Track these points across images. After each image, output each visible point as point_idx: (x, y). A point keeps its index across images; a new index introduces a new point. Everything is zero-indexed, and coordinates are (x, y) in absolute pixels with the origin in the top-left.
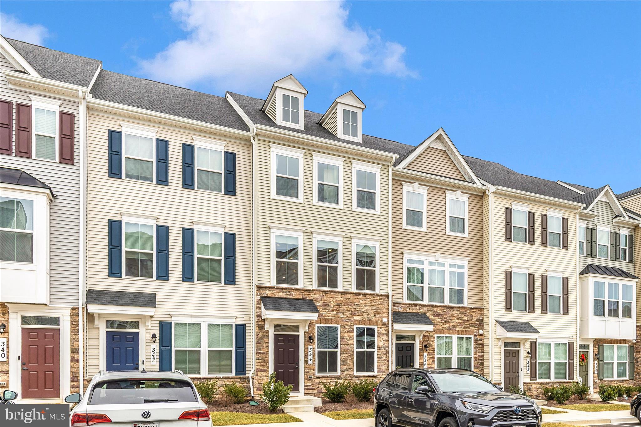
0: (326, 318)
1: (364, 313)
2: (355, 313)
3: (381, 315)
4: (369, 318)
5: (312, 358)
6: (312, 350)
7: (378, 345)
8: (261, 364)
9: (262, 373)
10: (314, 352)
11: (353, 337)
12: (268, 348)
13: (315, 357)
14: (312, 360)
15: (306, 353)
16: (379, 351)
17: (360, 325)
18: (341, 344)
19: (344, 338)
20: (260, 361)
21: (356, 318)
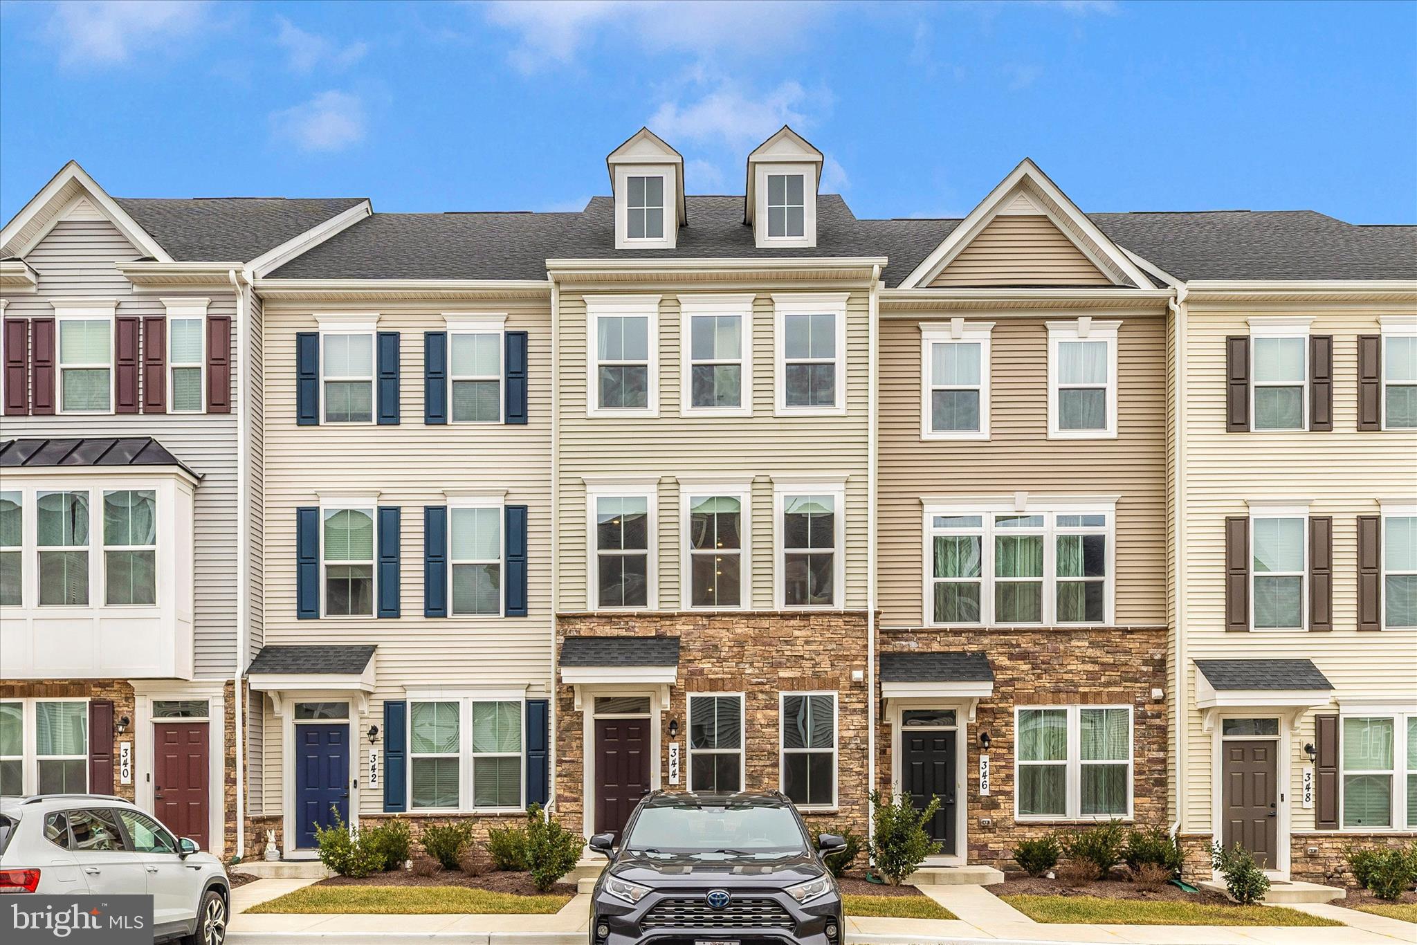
0: (710, 676)
1: (805, 662)
2: (780, 663)
3: (848, 663)
4: (818, 672)
5: (677, 772)
6: (677, 752)
7: (841, 738)
8: (566, 786)
9: (568, 805)
10: (683, 756)
11: (777, 720)
12: (583, 750)
13: (685, 769)
14: (677, 776)
15: (664, 760)
16: (842, 751)
17: (793, 689)
18: (747, 738)
19: (755, 722)
20: (565, 778)
21: (784, 674)
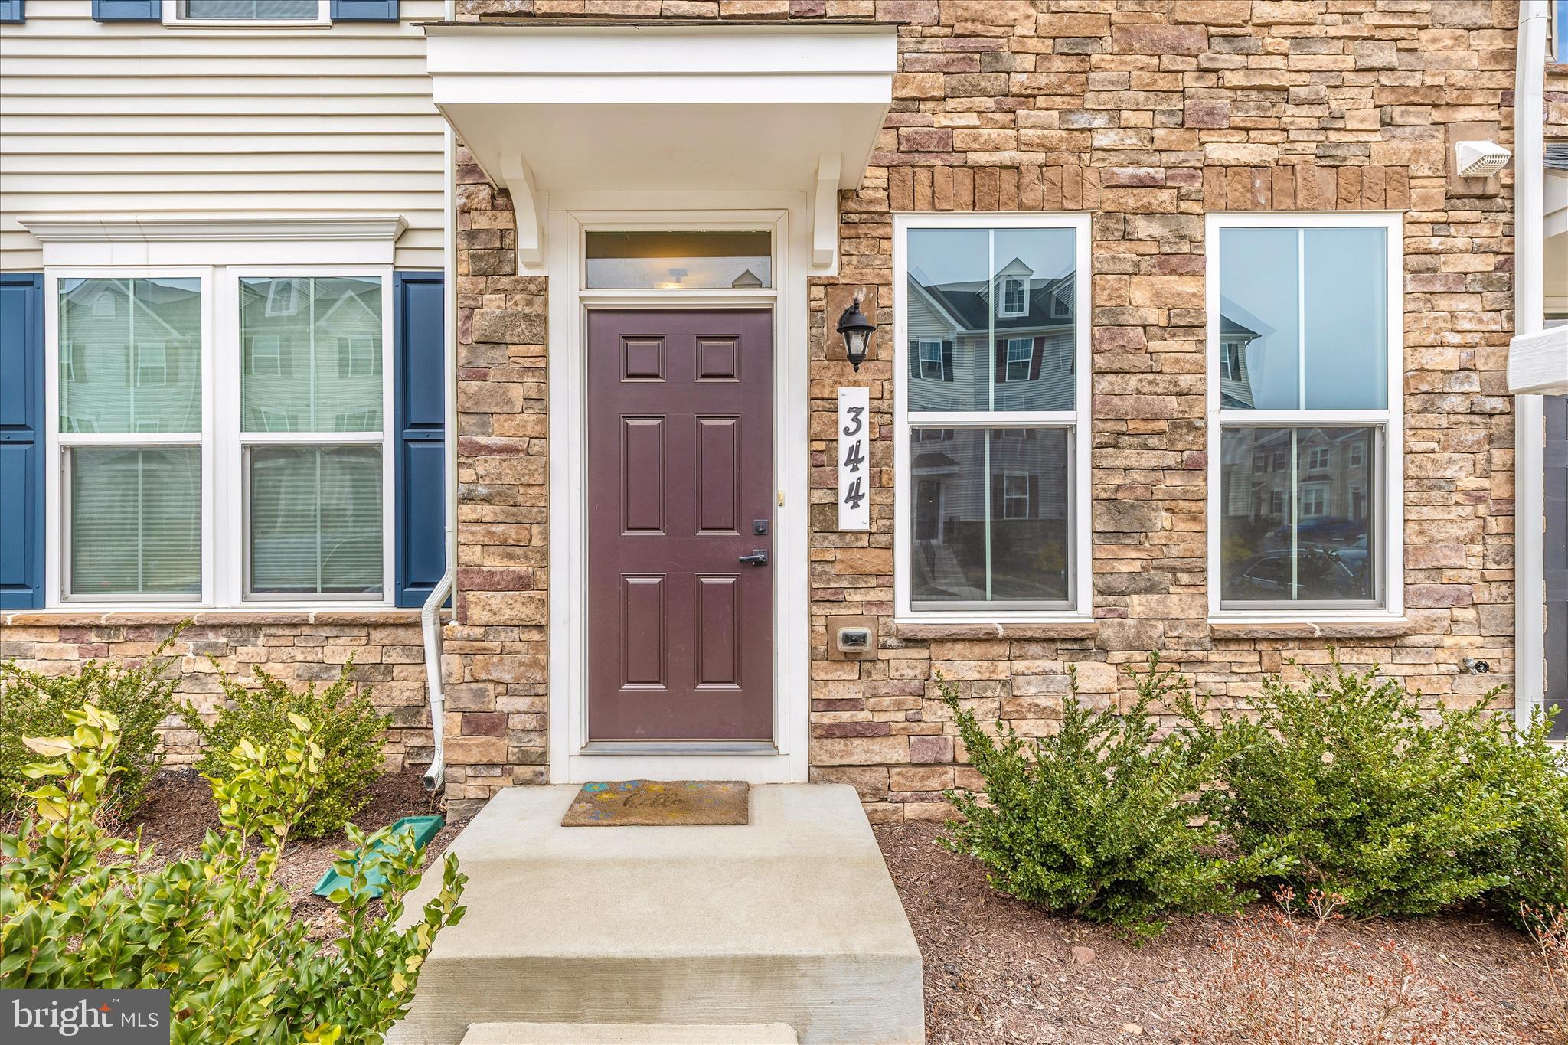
0: (975, 158)
1: (1291, 110)
2: (1211, 112)
3: (1437, 115)
4: (1339, 144)
5: (865, 488)
6: (865, 417)
7: (1415, 374)
8: (489, 533)
9: (497, 599)
10: (883, 435)
11: (1199, 310)
12: (545, 412)
13: (891, 478)
14: (864, 503)
15: (821, 446)
16: (1420, 421)
17: (1255, 207)
18: (1098, 373)
19: (1127, 318)
20: (488, 508)
21: (1222, 150)
